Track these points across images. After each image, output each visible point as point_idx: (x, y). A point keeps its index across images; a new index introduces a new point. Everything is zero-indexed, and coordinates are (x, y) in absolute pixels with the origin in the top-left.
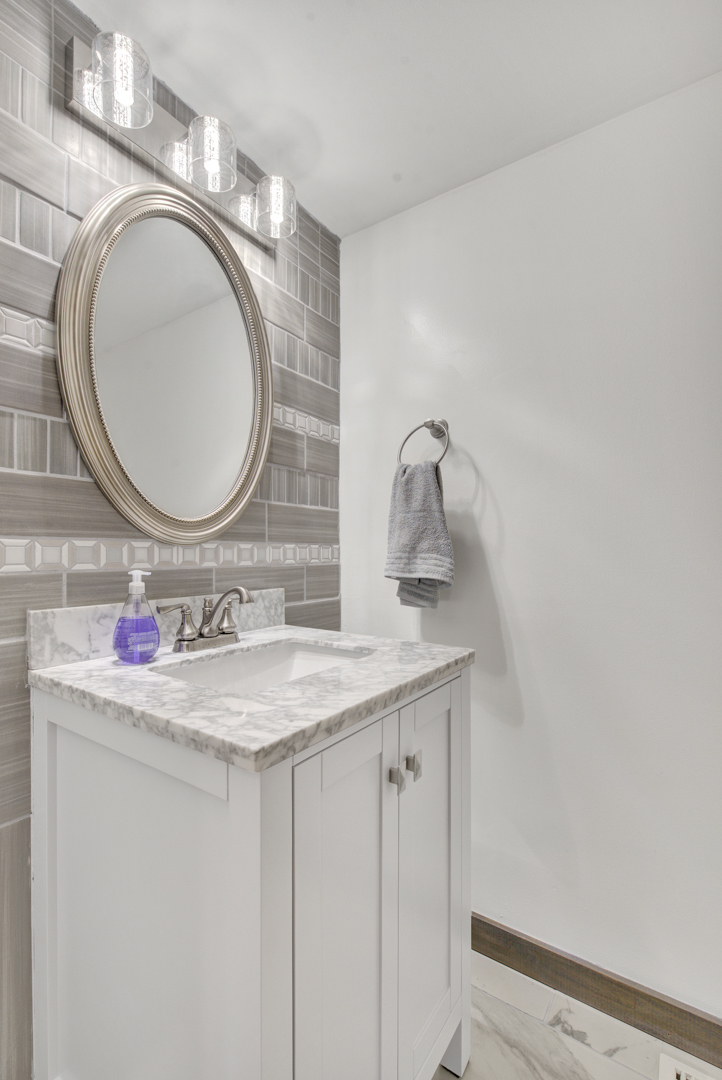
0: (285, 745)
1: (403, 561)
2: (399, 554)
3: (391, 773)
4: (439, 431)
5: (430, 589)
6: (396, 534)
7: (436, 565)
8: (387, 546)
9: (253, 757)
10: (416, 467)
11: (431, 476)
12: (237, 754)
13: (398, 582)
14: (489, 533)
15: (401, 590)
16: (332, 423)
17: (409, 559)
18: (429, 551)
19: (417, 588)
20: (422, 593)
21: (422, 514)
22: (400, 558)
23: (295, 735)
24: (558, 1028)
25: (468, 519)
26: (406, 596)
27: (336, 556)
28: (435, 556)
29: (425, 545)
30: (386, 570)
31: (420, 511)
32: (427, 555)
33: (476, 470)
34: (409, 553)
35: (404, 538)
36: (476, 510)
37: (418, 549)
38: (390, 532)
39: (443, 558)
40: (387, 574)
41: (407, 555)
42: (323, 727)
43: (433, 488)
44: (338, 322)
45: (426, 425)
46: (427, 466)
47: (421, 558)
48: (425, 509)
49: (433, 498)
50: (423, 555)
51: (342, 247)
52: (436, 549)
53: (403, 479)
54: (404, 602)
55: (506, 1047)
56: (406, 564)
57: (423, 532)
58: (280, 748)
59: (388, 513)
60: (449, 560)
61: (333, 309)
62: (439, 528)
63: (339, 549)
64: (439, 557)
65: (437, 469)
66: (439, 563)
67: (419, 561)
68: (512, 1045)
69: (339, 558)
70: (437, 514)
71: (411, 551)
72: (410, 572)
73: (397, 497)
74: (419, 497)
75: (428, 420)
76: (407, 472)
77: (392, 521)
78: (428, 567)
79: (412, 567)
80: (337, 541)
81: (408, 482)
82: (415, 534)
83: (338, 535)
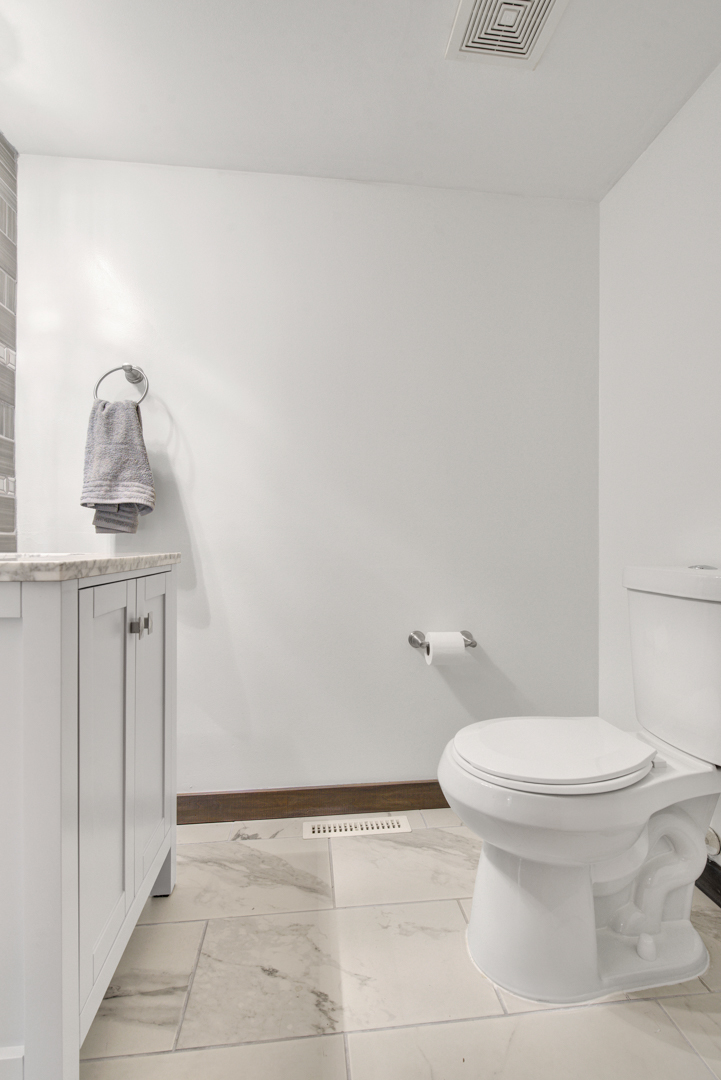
0: (77, 567)
1: (104, 488)
2: (99, 482)
3: (132, 624)
4: (135, 377)
5: (130, 515)
6: (96, 463)
7: (139, 492)
8: (83, 477)
9: (58, 569)
10: (117, 404)
11: (133, 413)
12: (39, 570)
13: (94, 510)
14: (181, 472)
15: (97, 518)
16: (8, 346)
17: (110, 486)
18: (130, 479)
19: (116, 515)
20: (122, 520)
21: (123, 446)
22: (101, 486)
23: (82, 563)
24: (239, 840)
25: (163, 458)
26: (104, 524)
27: (11, 488)
28: (137, 484)
29: (127, 474)
30: (83, 498)
31: (122, 443)
32: (129, 483)
33: (171, 418)
34: (110, 480)
35: (106, 466)
36: (170, 451)
37: (120, 478)
38: (87, 462)
39: (145, 486)
40: (84, 501)
41: (108, 482)
42: (97, 565)
43: (135, 425)
44: (15, 238)
45: (123, 368)
46: (128, 404)
47: (123, 486)
48: (127, 441)
49: (135, 434)
50: (125, 483)
51: (21, 161)
52: (139, 479)
53: (104, 413)
54: (100, 529)
55: (202, 865)
56: (107, 491)
57: (125, 463)
58: (74, 568)
59: (84, 445)
60: (150, 488)
61: (10, 224)
62: (141, 460)
63: (15, 482)
64: (141, 485)
65: (137, 408)
66: (142, 490)
67: (120, 488)
68: (205, 862)
69: (14, 492)
70: (139, 448)
71: (114, 478)
72: (111, 498)
73: (95, 430)
74: (121, 431)
75: (126, 364)
76: (107, 407)
77: (89, 452)
78: (129, 492)
79: (113, 494)
80: (12, 473)
81: (109, 416)
82: (117, 463)
83: (13, 467)
